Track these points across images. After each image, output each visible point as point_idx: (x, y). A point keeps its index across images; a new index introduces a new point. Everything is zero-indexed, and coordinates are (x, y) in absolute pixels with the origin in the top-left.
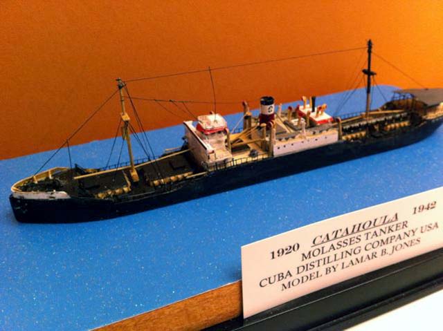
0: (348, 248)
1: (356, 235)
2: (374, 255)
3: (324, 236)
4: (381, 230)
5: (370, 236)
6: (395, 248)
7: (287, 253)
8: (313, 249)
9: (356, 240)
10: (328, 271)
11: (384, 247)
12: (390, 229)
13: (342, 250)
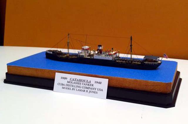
0: (78, 85)
1: (80, 82)
2: (84, 91)
3: (73, 79)
4: (86, 84)
5: (83, 84)
6: (90, 91)
7: (64, 79)
8: (70, 81)
10: (73, 89)
11: (87, 89)
12: (89, 85)
13: (76, 85)
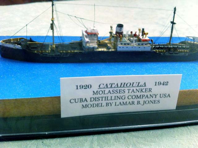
0: (118, 95)
1: (123, 89)
2: (133, 103)
3: (105, 85)
4: (137, 90)
5: (130, 91)
6: (145, 102)
7: (84, 88)
8: (99, 90)
9: (122, 91)
10: (107, 104)
11: (139, 100)
12: (141, 90)
13: (115, 95)
